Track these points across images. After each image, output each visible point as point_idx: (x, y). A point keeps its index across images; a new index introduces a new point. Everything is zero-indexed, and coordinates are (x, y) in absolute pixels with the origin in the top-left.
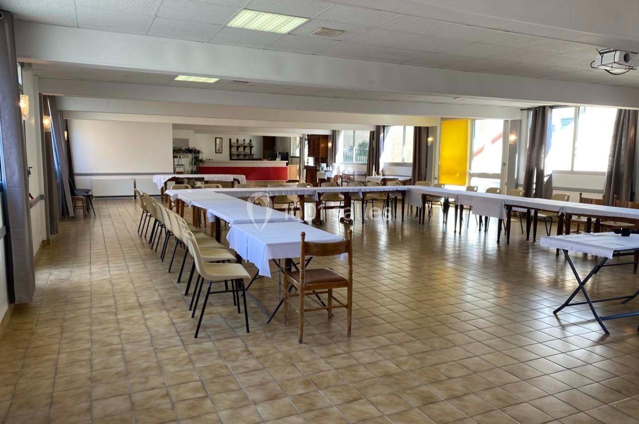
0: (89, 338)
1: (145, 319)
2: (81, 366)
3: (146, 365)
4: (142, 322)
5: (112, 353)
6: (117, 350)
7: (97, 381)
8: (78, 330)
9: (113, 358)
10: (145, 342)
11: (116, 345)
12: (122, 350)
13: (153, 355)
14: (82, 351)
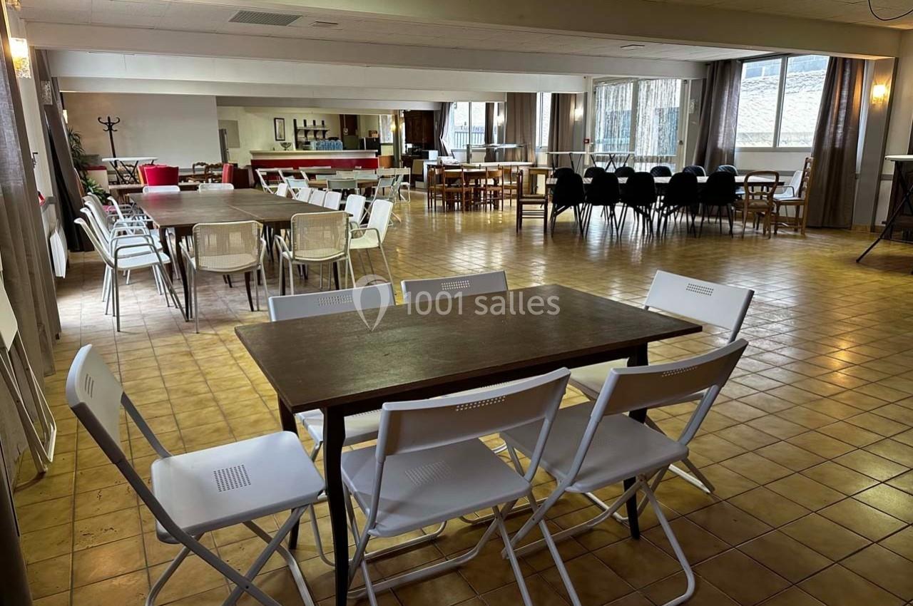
0: (163, 386)
1: (235, 359)
2: (162, 423)
3: (253, 418)
4: (233, 362)
5: (201, 404)
6: (208, 400)
7: (191, 441)
8: (143, 376)
9: (205, 411)
10: (244, 388)
11: (205, 393)
12: (215, 400)
13: (261, 403)
14: (158, 403)
